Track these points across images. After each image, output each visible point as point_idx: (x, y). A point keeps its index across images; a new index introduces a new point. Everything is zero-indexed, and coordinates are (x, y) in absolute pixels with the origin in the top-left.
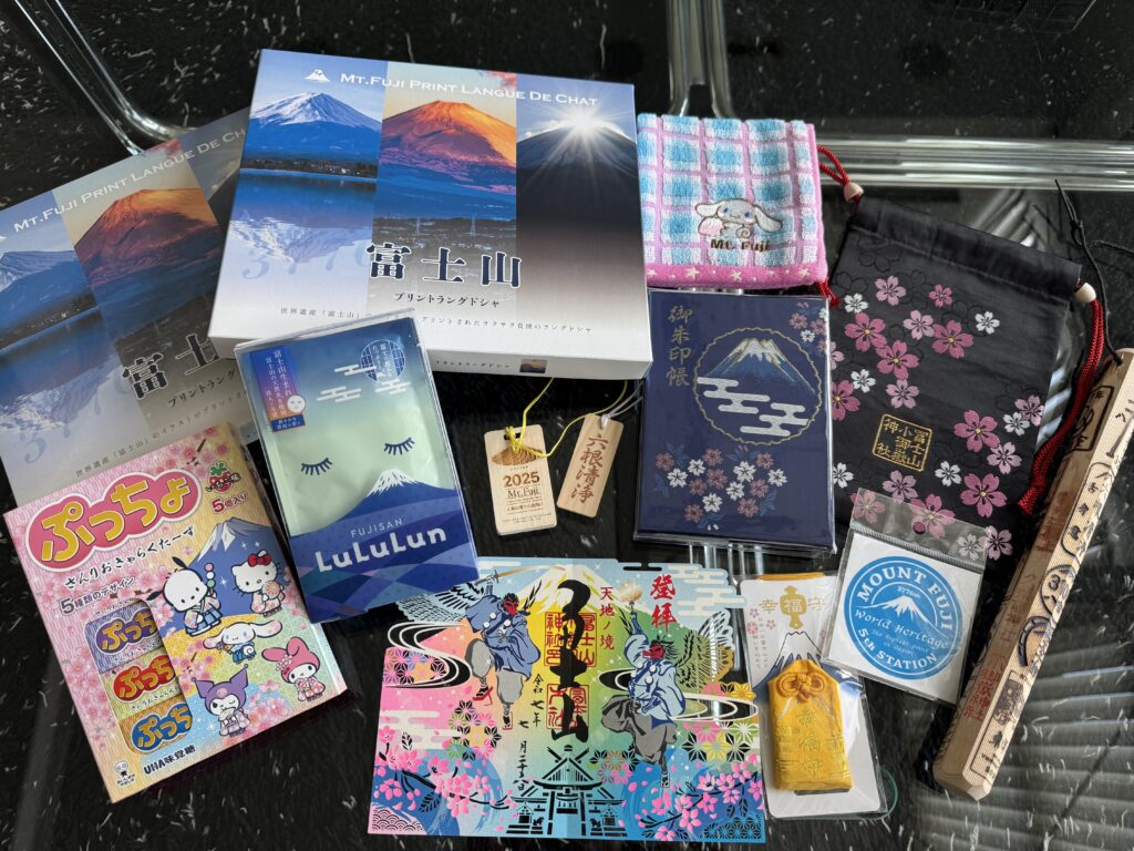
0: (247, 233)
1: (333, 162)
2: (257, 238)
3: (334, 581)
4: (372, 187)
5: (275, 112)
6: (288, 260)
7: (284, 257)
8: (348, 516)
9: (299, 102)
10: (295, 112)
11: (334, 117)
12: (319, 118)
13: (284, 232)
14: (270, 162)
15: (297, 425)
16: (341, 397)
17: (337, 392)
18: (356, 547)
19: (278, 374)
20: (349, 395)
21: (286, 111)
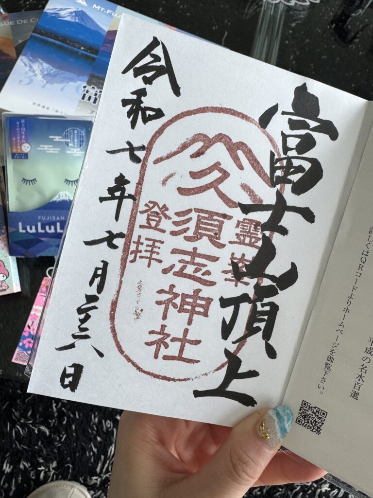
0: (27, 63)
1: (78, 43)
2: (31, 67)
3: (25, 238)
4: (94, 59)
5: (57, 12)
6: (43, 81)
7: (42, 79)
8: (39, 209)
9: (70, 11)
10: (66, 15)
11: (84, 22)
12: (77, 21)
13: (45, 68)
14: (47, 34)
15: (24, 158)
16: (49, 150)
17: (48, 148)
18: (39, 225)
19: (21, 131)
20: (53, 151)
21: (62, 13)
